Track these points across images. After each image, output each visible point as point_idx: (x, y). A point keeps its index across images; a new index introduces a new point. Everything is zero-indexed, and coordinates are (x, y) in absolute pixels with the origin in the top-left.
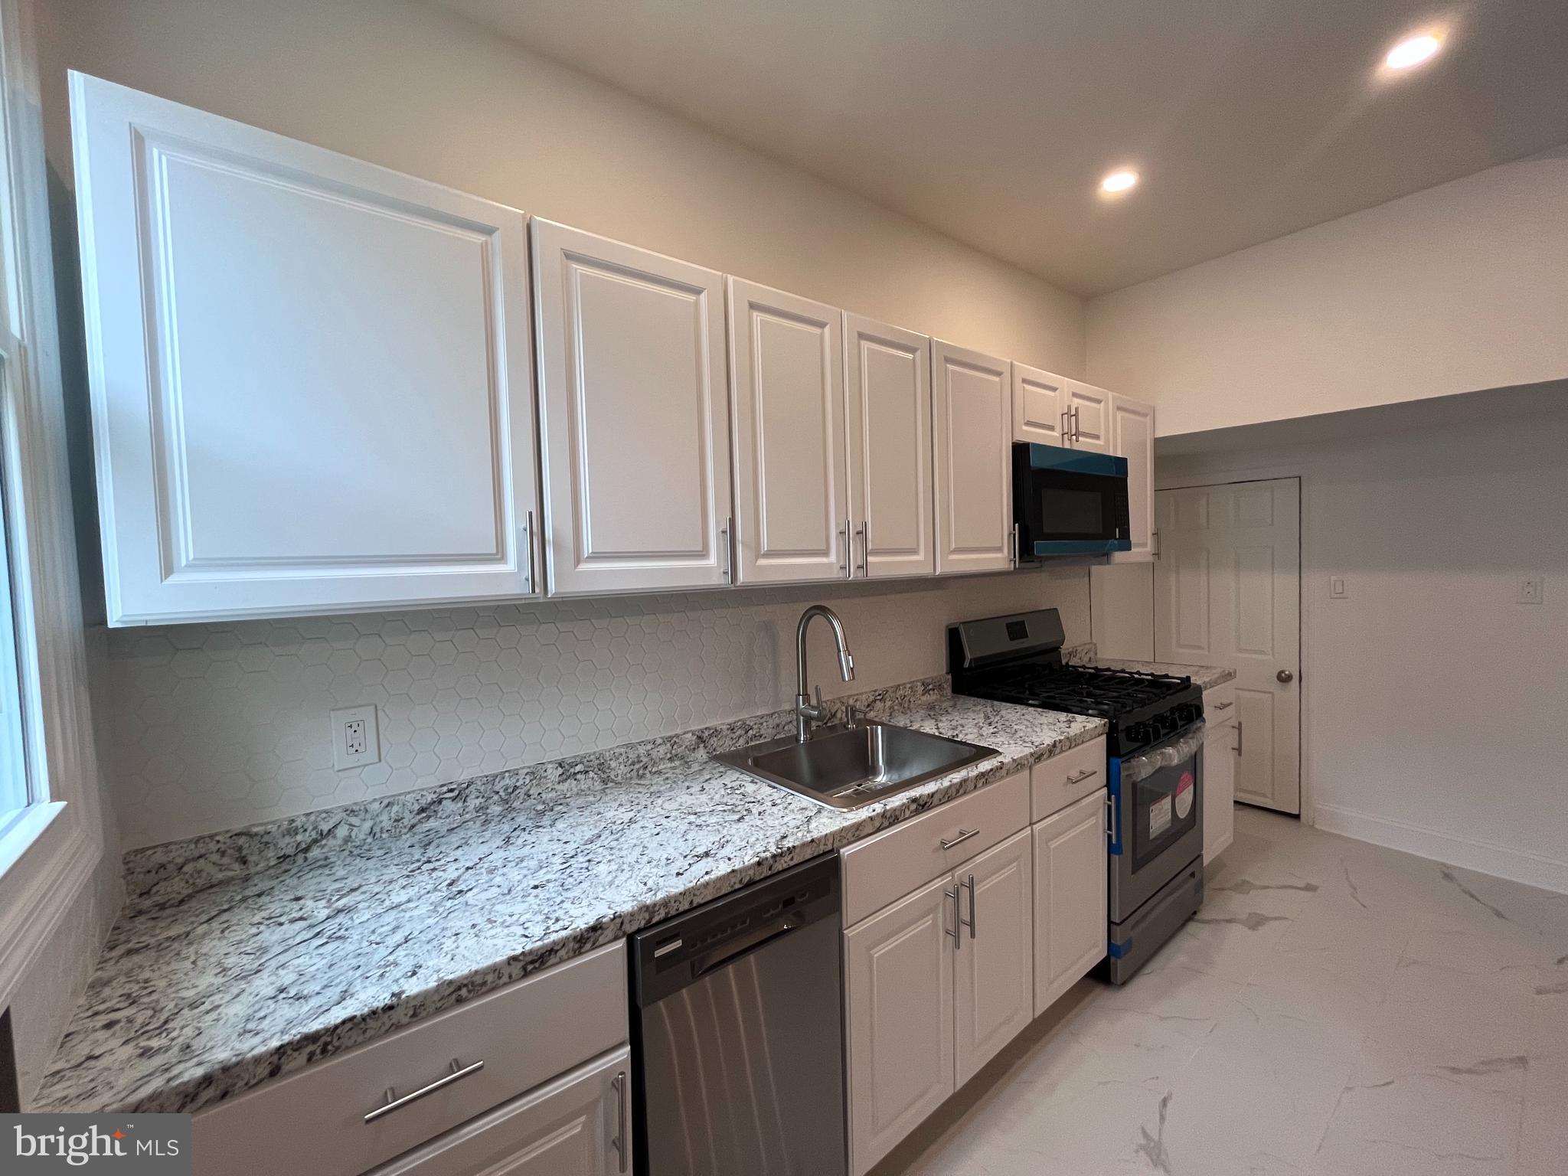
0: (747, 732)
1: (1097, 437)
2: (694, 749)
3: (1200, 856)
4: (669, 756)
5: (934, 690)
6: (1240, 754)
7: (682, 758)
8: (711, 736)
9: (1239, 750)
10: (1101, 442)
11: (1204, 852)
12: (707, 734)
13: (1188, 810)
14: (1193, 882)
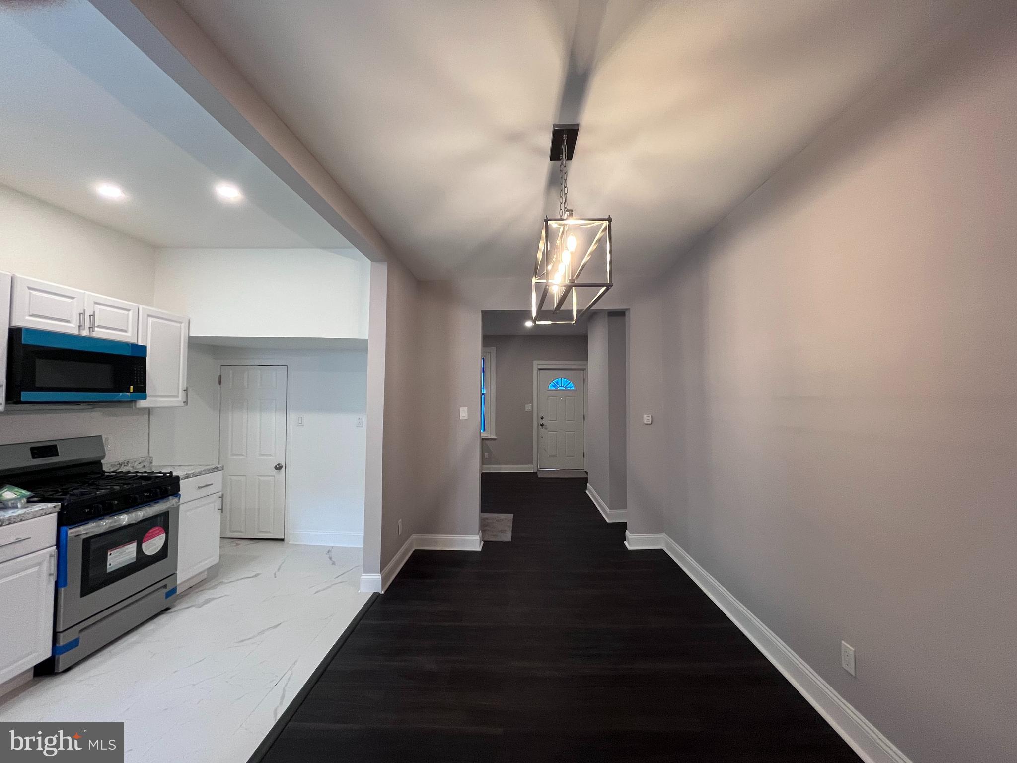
1: (125, 331)
3: (174, 574)
6: (222, 512)
9: (222, 510)
10: (129, 334)
11: (178, 572)
13: (160, 548)
14: (165, 591)
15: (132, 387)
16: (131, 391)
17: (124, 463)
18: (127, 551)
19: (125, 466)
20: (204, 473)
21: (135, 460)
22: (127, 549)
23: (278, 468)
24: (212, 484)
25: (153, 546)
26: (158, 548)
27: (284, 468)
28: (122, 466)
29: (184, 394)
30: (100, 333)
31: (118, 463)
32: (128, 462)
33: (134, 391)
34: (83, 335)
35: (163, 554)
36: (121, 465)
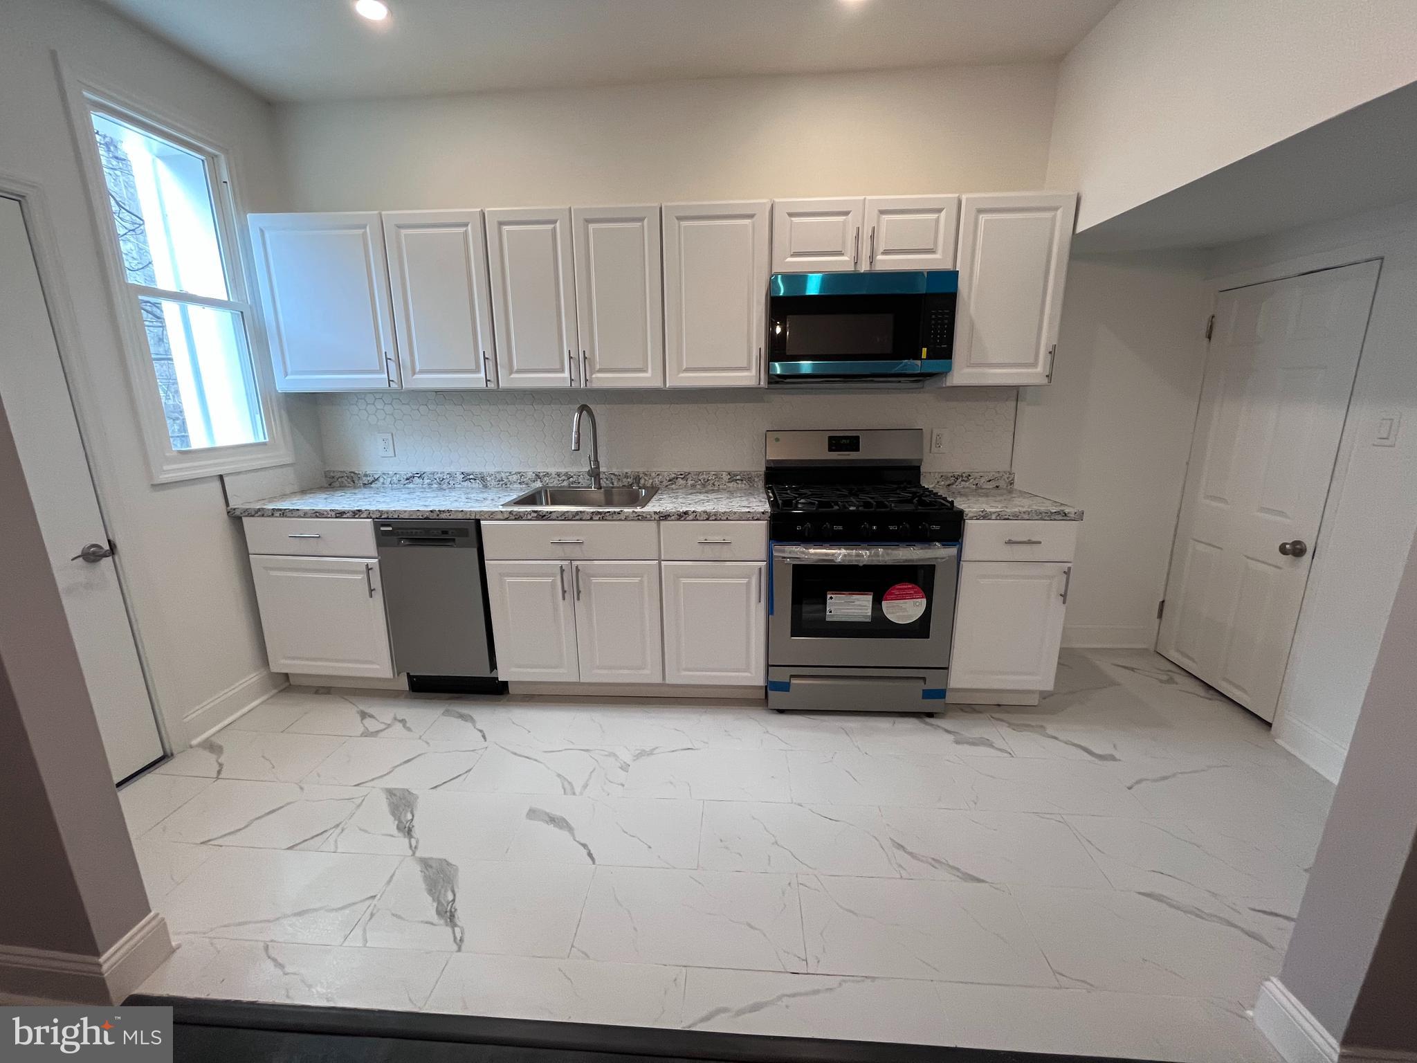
0: (569, 479)
2: (534, 481)
3: (941, 669)
4: (519, 481)
5: (742, 480)
6: (1066, 602)
7: (527, 484)
8: (544, 476)
9: (1062, 596)
12: (542, 474)
13: (915, 619)
14: (921, 686)
15: (924, 350)
16: (924, 355)
17: (962, 476)
18: (857, 603)
19: (963, 481)
20: (1026, 517)
21: (982, 474)
22: (858, 600)
23: (1296, 550)
24: (1040, 543)
25: (903, 610)
26: (911, 616)
27: (1307, 557)
28: (960, 480)
29: (1049, 356)
30: (887, 263)
31: (952, 474)
32: (970, 476)
33: (929, 357)
34: (862, 271)
35: (920, 629)
36: (957, 479)
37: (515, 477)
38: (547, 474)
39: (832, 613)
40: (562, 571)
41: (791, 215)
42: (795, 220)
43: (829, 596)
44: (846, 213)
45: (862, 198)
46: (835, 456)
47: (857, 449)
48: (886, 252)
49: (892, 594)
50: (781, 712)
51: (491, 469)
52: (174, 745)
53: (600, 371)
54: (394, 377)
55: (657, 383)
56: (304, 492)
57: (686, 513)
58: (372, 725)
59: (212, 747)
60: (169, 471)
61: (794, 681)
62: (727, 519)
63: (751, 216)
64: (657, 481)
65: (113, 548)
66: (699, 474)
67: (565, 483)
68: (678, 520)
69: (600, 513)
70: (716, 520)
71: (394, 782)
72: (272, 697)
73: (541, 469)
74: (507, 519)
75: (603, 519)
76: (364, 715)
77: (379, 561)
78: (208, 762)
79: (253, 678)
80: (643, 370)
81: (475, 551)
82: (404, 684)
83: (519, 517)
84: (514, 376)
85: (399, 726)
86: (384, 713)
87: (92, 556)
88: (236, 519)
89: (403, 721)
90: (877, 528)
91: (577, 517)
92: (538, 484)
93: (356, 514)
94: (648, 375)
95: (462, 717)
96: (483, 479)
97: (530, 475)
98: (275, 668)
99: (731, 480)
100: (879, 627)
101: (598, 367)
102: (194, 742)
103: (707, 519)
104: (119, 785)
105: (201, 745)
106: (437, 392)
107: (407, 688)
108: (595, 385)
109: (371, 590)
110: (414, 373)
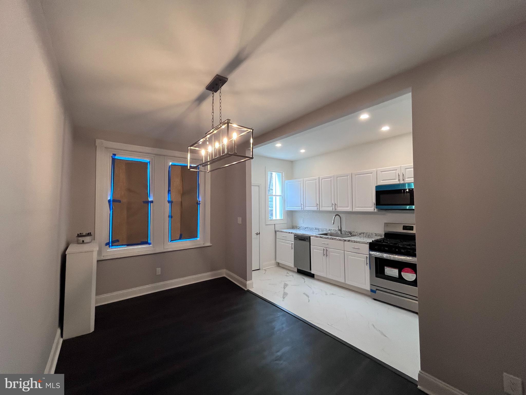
22: (394, 270)
25: (409, 277)
26: (412, 279)
35: (414, 283)
37: (325, 230)
38: (331, 230)
39: (387, 273)
40: (324, 250)
41: (381, 172)
42: (382, 173)
43: (385, 268)
44: (396, 170)
45: (400, 166)
46: (405, 231)
47: (413, 230)
48: (408, 178)
49: (404, 270)
50: (375, 299)
51: (320, 227)
52: (261, 268)
53: (339, 207)
54: (302, 208)
55: (351, 210)
56: (288, 229)
57: (350, 240)
58: (288, 275)
59: (265, 270)
60: (268, 223)
61: (377, 291)
62: (359, 243)
63: (371, 173)
64: (356, 234)
65: (259, 234)
66: (367, 233)
67: (335, 232)
68: (348, 241)
69: (332, 238)
70: (356, 243)
71: (286, 282)
72: (275, 267)
73: (331, 229)
74: (315, 237)
75: (332, 239)
76: (287, 273)
77: (294, 243)
78: (264, 272)
79: (273, 262)
80: (348, 207)
81: (309, 243)
82: (296, 271)
83: (321, 237)
84: (323, 208)
85: (292, 276)
86: (291, 273)
87: (257, 234)
88: (276, 232)
89: (293, 276)
90: (398, 250)
91: (328, 238)
92: (329, 232)
93: (292, 233)
94: (349, 208)
95: (303, 278)
96: (319, 230)
97: (328, 229)
98: (277, 261)
99: (376, 236)
100: (400, 280)
101: (338, 207)
102: (263, 269)
103: (355, 242)
104: (253, 271)
105: (264, 269)
106: (312, 211)
107: (297, 271)
108: (338, 210)
109: (292, 248)
110: (306, 207)
